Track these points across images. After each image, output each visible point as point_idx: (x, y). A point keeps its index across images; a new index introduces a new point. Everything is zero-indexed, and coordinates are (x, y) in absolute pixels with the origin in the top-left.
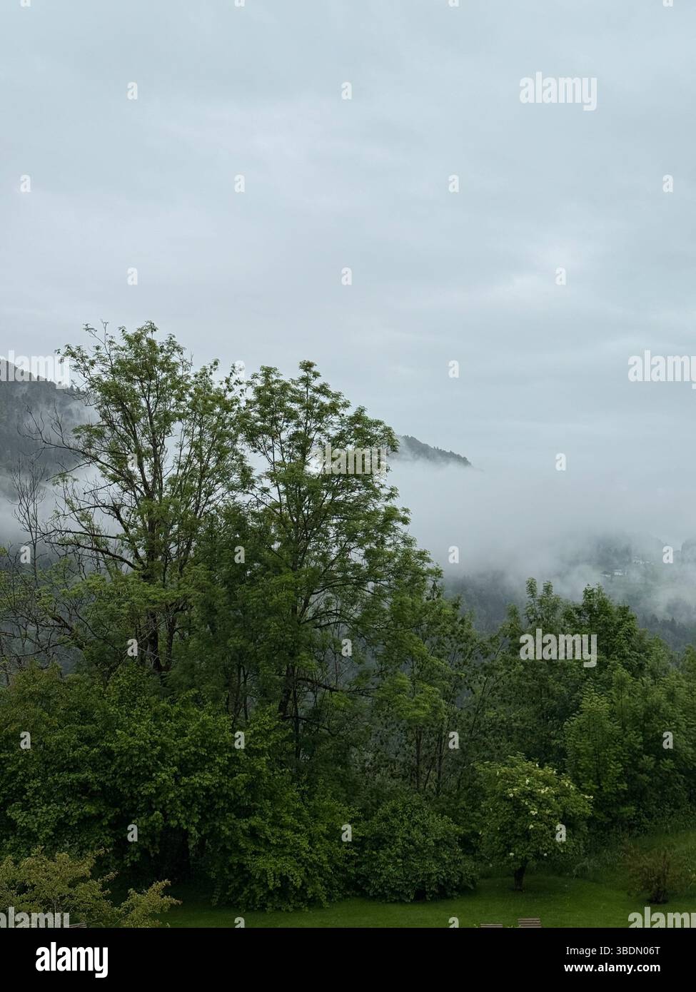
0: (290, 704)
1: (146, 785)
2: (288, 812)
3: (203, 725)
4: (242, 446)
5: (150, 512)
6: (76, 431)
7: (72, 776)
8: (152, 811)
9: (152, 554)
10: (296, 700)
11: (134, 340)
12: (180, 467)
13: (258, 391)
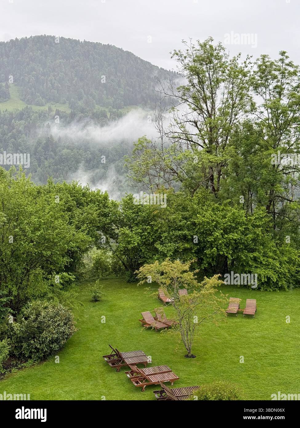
0: (271, 207)
1: (210, 237)
2: (270, 251)
3: (234, 214)
4: (251, 93)
5: (210, 123)
6: (178, 89)
7: (180, 232)
8: (212, 248)
9: (211, 142)
10: (274, 205)
11: (203, 46)
12: (223, 103)
13: (260, 66)
